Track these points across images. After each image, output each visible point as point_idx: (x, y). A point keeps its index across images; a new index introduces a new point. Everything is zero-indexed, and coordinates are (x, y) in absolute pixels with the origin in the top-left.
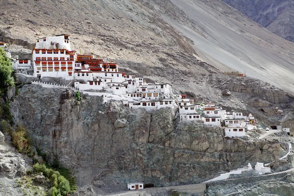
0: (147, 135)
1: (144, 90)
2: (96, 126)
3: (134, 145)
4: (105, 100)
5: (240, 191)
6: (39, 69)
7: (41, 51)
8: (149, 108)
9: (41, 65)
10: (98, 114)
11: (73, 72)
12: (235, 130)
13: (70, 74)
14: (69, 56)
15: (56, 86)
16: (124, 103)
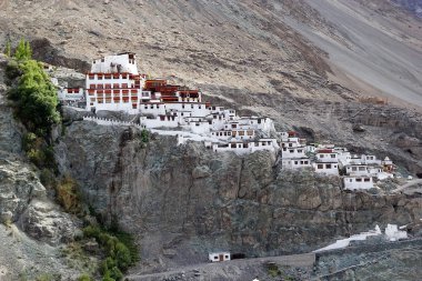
0: (237, 188)
1: (234, 126)
2: (168, 176)
3: (219, 202)
4: (181, 141)
5: (362, 263)
6: (93, 100)
7: (96, 76)
8: (240, 150)
9: (95, 95)
10: (171, 160)
11: (138, 103)
12: (359, 180)
13: (135, 106)
14: (133, 82)
15: (116, 123)
16: (207, 144)
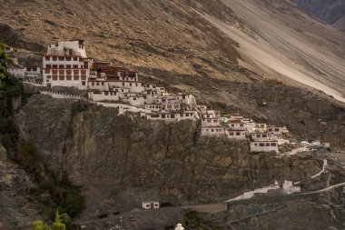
0: (165, 150)
1: (164, 100)
2: (111, 139)
3: (151, 161)
4: (121, 112)
5: (264, 212)
6: (49, 77)
7: (51, 58)
8: (168, 119)
9: (51, 73)
10: (113, 127)
11: (87, 80)
12: (262, 145)
13: (84, 84)
14: (83, 64)
15: (68, 97)
16: (142, 115)
